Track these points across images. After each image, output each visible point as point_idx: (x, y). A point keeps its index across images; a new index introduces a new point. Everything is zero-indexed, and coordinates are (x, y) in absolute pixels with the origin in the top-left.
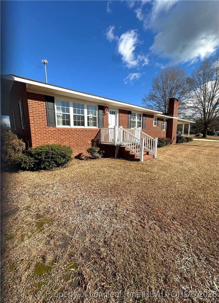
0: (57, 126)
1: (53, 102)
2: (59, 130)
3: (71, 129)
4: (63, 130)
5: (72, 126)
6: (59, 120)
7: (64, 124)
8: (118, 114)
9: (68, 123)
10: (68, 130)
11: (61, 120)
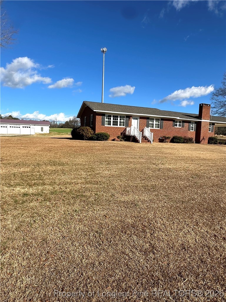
0: (105, 126)
1: (105, 116)
2: (106, 127)
3: (111, 127)
4: (108, 127)
5: (112, 126)
6: (106, 123)
7: (108, 125)
8: (139, 120)
9: (110, 125)
10: (110, 127)
11: (107, 123)
